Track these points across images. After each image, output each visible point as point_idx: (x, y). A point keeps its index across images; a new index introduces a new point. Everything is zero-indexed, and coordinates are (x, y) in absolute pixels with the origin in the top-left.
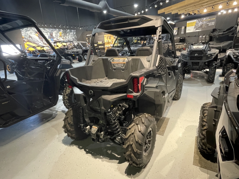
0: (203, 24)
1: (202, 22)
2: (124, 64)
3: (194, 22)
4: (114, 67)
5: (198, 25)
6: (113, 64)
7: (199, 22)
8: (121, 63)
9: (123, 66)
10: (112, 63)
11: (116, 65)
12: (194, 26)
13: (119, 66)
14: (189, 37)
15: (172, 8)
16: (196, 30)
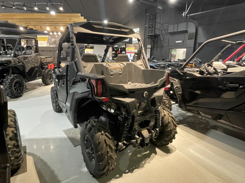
0: (56, 41)
1: (55, 39)
2: (122, 68)
3: (46, 38)
4: (111, 73)
5: (51, 40)
6: (110, 70)
7: (52, 38)
8: (119, 68)
9: (120, 70)
10: (110, 68)
11: (114, 71)
12: (47, 41)
13: (117, 71)
14: (43, 51)
15: (15, 16)
16: (50, 45)
